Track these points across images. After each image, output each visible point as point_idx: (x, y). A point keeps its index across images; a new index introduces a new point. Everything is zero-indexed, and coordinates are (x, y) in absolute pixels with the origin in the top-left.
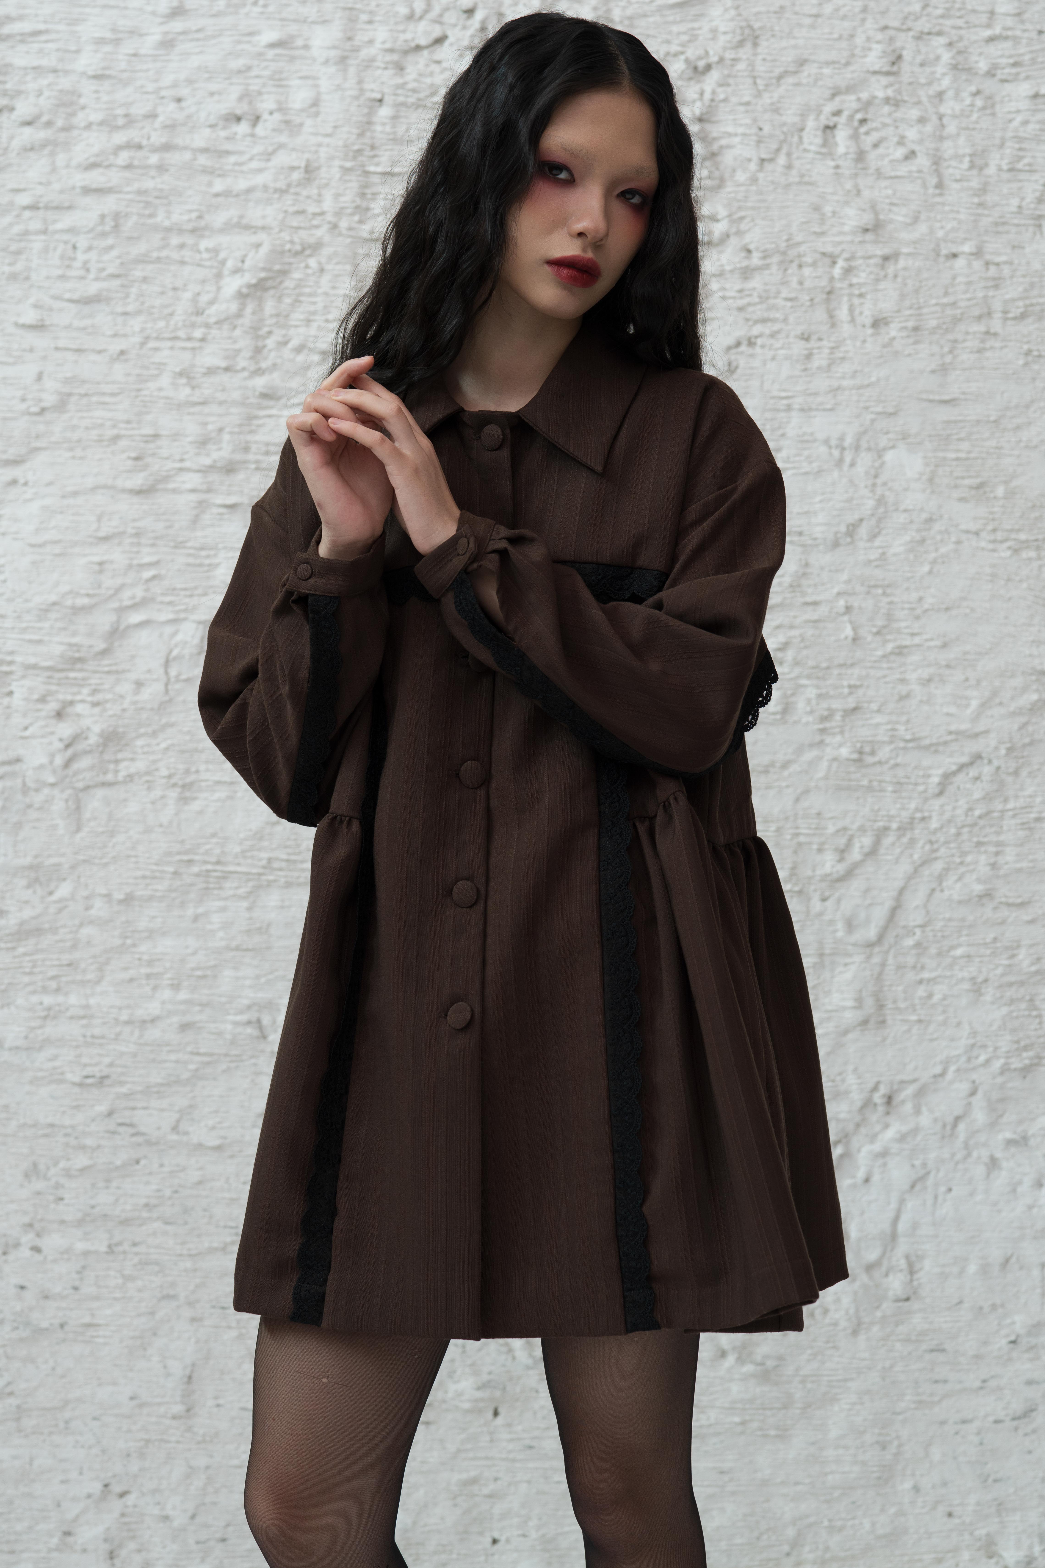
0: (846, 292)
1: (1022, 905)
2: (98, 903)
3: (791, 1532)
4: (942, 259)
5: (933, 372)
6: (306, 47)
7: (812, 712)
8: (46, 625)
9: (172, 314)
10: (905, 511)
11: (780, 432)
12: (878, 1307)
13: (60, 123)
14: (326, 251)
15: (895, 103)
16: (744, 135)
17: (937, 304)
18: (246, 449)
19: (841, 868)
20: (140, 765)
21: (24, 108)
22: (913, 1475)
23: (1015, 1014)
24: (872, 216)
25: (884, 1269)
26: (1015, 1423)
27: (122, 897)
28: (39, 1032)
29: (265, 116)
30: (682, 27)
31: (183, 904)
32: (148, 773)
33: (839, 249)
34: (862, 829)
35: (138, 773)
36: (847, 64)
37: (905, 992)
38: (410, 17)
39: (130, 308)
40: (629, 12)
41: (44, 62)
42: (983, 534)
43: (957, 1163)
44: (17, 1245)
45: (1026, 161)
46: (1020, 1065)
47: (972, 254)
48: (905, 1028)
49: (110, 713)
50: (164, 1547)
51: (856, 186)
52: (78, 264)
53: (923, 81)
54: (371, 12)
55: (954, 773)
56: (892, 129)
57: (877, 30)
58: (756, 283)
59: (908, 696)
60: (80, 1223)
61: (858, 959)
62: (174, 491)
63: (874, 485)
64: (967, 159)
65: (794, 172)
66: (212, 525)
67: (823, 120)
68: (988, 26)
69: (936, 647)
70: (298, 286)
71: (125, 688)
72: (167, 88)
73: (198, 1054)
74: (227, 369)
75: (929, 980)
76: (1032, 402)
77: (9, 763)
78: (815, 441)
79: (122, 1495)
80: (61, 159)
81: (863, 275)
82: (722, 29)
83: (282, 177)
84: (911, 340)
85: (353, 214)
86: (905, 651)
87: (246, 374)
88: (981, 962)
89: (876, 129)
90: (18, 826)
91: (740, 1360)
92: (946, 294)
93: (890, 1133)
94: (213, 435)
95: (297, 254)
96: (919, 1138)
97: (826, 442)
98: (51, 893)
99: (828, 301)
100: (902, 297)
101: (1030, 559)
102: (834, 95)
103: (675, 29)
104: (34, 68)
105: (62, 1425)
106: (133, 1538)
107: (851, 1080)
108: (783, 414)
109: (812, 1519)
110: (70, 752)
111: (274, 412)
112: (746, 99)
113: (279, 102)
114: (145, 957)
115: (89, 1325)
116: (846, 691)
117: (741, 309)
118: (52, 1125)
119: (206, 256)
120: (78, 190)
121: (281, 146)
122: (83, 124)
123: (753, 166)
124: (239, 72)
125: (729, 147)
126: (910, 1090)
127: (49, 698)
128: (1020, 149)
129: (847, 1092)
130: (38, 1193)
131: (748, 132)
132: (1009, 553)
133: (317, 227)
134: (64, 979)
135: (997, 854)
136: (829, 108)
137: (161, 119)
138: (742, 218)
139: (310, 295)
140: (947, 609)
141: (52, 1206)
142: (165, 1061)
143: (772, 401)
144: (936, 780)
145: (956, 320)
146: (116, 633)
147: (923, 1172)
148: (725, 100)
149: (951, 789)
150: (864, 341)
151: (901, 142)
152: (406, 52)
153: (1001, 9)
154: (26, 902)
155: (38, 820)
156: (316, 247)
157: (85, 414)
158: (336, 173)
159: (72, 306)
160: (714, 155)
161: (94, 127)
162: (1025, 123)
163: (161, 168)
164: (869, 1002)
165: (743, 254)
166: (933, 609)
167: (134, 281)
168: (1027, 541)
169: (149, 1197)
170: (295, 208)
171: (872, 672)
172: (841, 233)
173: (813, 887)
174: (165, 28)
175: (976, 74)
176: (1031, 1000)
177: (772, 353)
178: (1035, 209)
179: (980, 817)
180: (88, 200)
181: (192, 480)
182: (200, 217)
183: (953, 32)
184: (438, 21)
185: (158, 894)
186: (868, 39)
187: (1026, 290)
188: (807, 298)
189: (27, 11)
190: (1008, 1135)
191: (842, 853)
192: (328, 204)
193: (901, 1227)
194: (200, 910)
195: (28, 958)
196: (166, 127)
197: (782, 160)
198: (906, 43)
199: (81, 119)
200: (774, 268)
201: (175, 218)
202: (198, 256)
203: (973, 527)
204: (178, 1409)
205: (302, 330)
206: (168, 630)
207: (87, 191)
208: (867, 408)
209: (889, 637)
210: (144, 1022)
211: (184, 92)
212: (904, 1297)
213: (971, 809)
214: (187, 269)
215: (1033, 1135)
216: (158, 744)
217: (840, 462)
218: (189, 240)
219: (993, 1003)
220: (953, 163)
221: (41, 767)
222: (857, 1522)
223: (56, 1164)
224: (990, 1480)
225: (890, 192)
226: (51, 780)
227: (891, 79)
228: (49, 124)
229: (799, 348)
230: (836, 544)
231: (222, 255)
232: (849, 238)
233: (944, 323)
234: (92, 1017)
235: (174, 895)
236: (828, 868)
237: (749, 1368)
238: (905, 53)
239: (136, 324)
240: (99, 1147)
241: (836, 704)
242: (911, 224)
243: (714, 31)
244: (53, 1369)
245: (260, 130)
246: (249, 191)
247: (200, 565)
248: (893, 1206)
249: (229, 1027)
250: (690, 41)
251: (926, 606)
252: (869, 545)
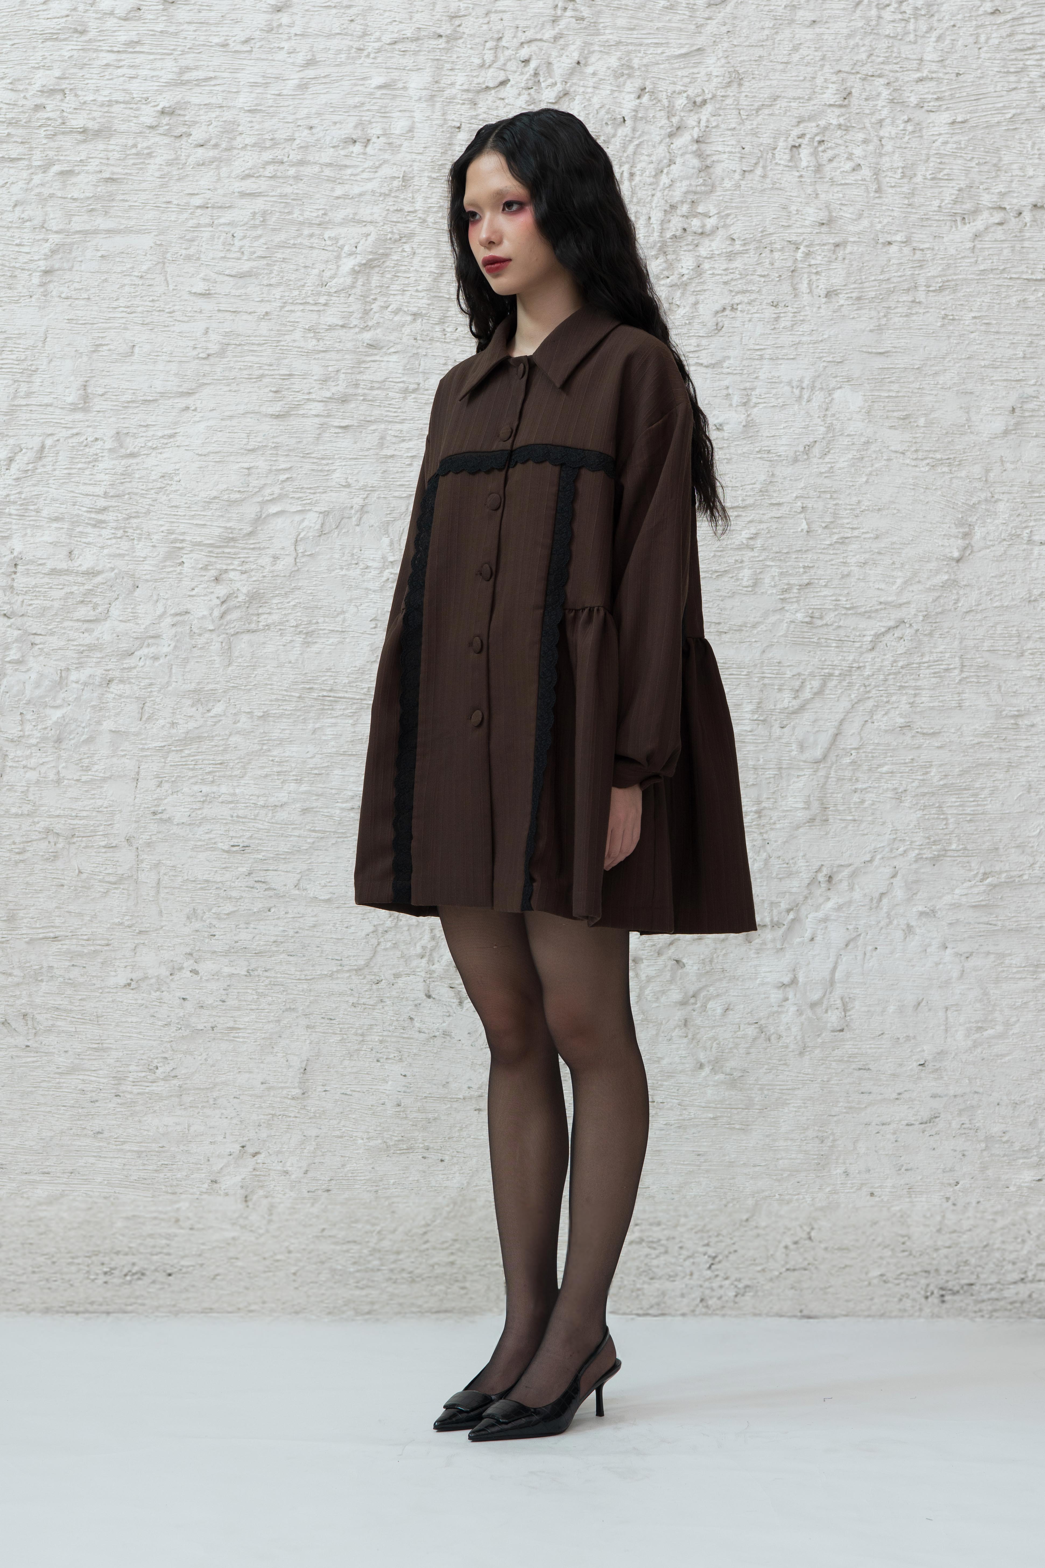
0: (806, 270)
1: (934, 734)
2: (243, 718)
3: (750, 1202)
4: (880, 246)
5: (871, 331)
6: (405, 88)
7: (775, 586)
8: (210, 513)
9: (303, 286)
10: (848, 435)
11: (755, 375)
12: (819, 1035)
13: (224, 145)
14: (417, 239)
15: (845, 128)
16: (732, 152)
17: (875, 280)
18: (357, 385)
19: (796, 704)
20: (275, 617)
21: (198, 134)
22: (844, 1163)
23: (927, 817)
24: (827, 213)
25: (824, 1006)
26: (923, 1126)
27: (262, 714)
28: (199, 812)
29: (374, 139)
30: (685, 72)
31: (305, 721)
32: (281, 623)
33: (801, 238)
34: (813, 675)
35: (273, 623)
36: (810, 99)
37: (843, 798)
38: (482, 66)
39: (273, 281)
40: (645, 61)
41: (213, 100)
42: (908, 454)
43: (882, 928)
44: (181, 969)
45: (945, 172)
46: (930, 856)
47: (903, 242)
48: (843, 825)
49: (254, 579)
50: (284, 1194)
51: (815, 191)
52: (234, 249)
53: (867, 111)
54: (453, 62)
55: (883, 634)
56: (843, 148)
57: (832, 73)
58: (738, 263)
59: (848, 575)
60: (227, 953)
61: (808, 772)
62: (303, 416)
63: (825, 416)
64: (900, 170)
65: (768, 180)
66: (331, 441)
67: (791, 142)
68: (918, 70)
69: (869, 538)
70: (396, 265)
71: (265, 560)
72: (302, 119)
73: (314, 831)
74: (343, 326)
75: (862, 790)
76: (947, 354)
77: (180, 614)
78: (781, 382)
79: (255, 1155)
80: (224, 171)
81: (819, 258)
82: (715, 74)
83: (385, 184)
84: (855, 307)
85: (437, 212)
86: (847, 541)
87: (357, 330)
88: (901, 777)
89: (831, 148)
90: (186, 660)
91: (714, 1071)
92: (882, 272)
93: (830, 904)
94: (332, 375)
95: (396, 241)
96: (852, 908)
97: (789, 383)
98: (209, 711)
99: (792, 277)
100: (849, 274)
101: (944, 473)
102: (799, 122)
103: (679, 73)
104: (205, 105)
105: (211, 1102)
106: (262, 1187)
107: (801, 863)
108: (757, 362)
109: (766, 1194)
110: (225, 606)
111: (377, 358)
112: (733, 126)
113: (384, 129)
114: (277, 759)
115: (232, 1028)
116: (802, 570)
117: (725, 283)
118: (207, 881)
119: (329, 242)
120: (236, 194)
121: (385, 161)
122: (241, 146)
123: (737, 176)
124: (356, 107)
125: (718, 161)
126: (846, 872)
127: (210, 568)
128: (941, 163)
129: (798, 872)
130: (197, 931)
131: (733, 150)
132: (927, 468)
133: (411, 221)
134: (217, 774)
135: (915, 695)
136: (796, 132)
137: (297, 142)
138: (728, 215)
139: (405, 272)
140: (879, 510)
141: (207, 940)
142: (291, 836)
143: (749, 353)
144: (869, 638)
145: (891, 292)
146: (259, 520)
147: (855, 934)
148: (716, 127)
149: (881, 646)
150: (819, 308)
151: (850, 158)
152: (479, 92)
153: (927, 57)
154: (191, 717)
155: (200, 656)
156: (411, 235)
157: (239, 359)
158: (425, 181)
159: (231, 279)
160: (707, 167)
161: (249, 148)
162: (945, 143)
163: (297, 178)
164: (816, 805)
165: (728, 242)
166: (868, 510)
167: (277, 261)
168: (942, 459)
169: (277, 936)
170: (395, 208)
171: (821, 556)
172: (802, 226)
173: (774, 717)
174: (301, 75)
175: (908, 106)
176: (940, 807)
177: (750, 316)
178: (952, 208)
179: (902, 668)
180: (244, 202)
181: (317, 408)
182: (325, 214)
183: (891, 74)
184: (503, 69)
185: (287, 712)
186: (826, 80)
187: (943, 270)
188: (777, 275)
189: (202, 63)
190: (921, 908)
191: (797, 692)
192: (419, 205)
193: (838, 975)
194: (317, 725)
195: (192, 758)
196: (301, 147)
197: (759, 171)
198: (855, 84)
199: (239, 142)
200: (752, 252)
201: (307, 214)
202: (324, 243)
203: (899, 448)
204: (297, 1092)
205: (399, 298)
206: (298, 518)
207: (243, 195)
208: (820, 358)
209: (834, 530)
210: (276, 806)
211: (314, 122)
212: (839, 1028)
213: (895, 661)
214: (315, 252)
215: (940, 909)
216: (289, 602)
217: (800, 397)
218: (317, 231)
219: (910, 808)
220: (890, 174)
221: (204, 617)
222: (801, 1197)
223: (210, 910)
224: (903, 1169)
225: (841, 195)
226: (211, 627)
227: (843, 110)
228: (216, 146)
229: (769, 313)
230: (796, 460)
231: (341, 242)
232: (809, 230)
233: (881, 294)
234: (237, 802)
235: (299, 713)
236: (786, 704)
237: (720, 1077)
238: (853, 91)
239: (277, 292)
240: (241, 897)
241: (794, 581)
242: (856, 220)
243: (709, 75)
244: (206, 1060)
245: (370, 150)
246: (361, 195)
247: (321, 471)
248: (832, 959)
249: (338, 812)
250: (690, 83)
251: (864, 508)
252: (821, 460)
